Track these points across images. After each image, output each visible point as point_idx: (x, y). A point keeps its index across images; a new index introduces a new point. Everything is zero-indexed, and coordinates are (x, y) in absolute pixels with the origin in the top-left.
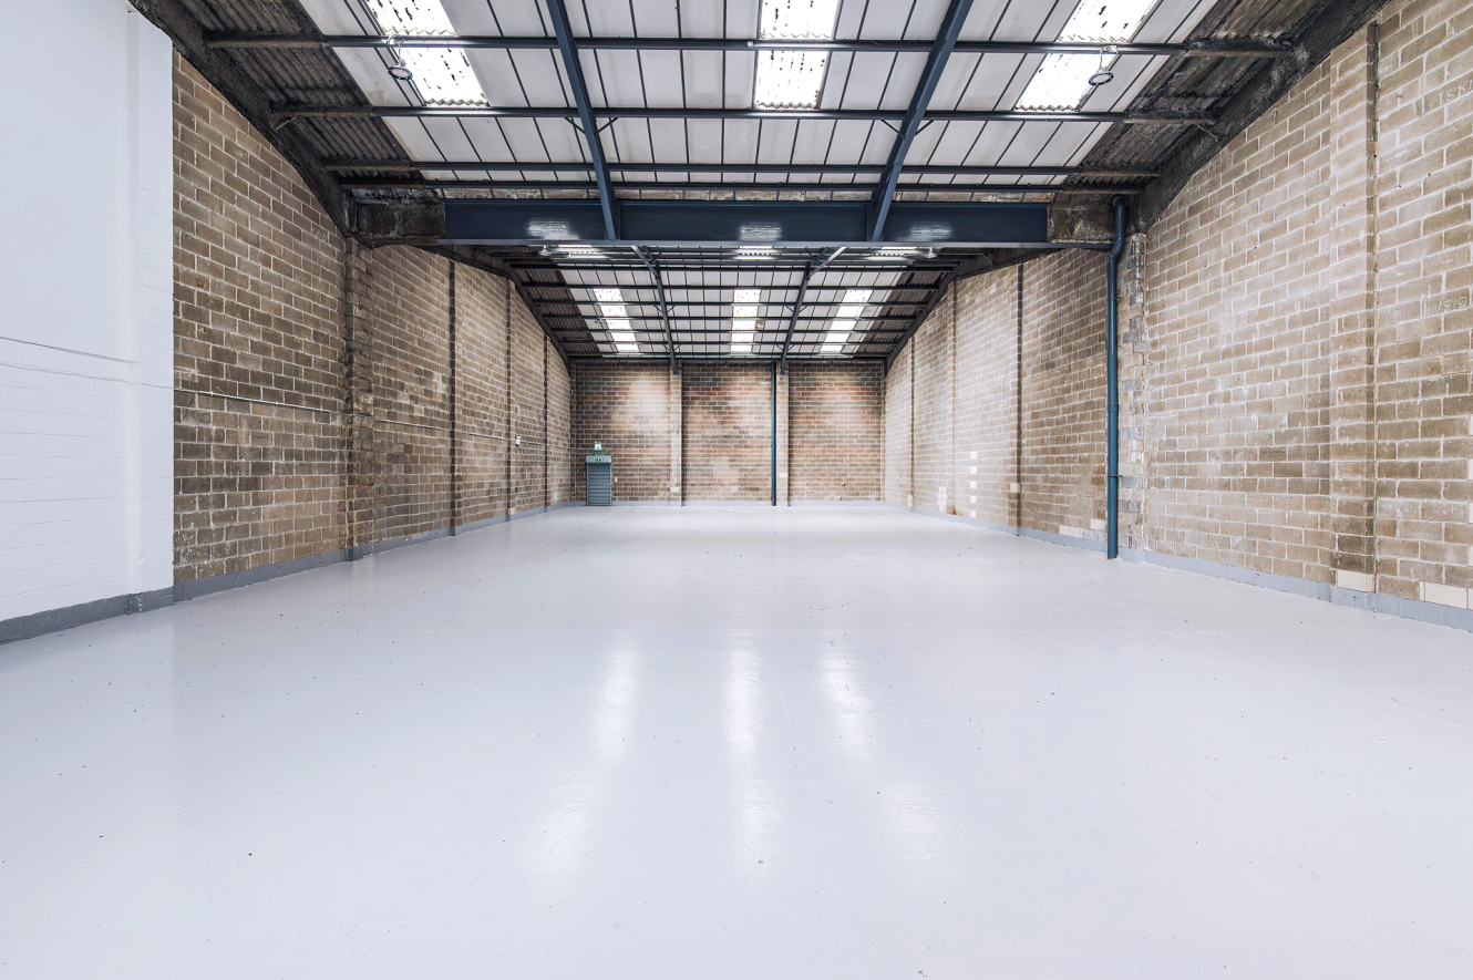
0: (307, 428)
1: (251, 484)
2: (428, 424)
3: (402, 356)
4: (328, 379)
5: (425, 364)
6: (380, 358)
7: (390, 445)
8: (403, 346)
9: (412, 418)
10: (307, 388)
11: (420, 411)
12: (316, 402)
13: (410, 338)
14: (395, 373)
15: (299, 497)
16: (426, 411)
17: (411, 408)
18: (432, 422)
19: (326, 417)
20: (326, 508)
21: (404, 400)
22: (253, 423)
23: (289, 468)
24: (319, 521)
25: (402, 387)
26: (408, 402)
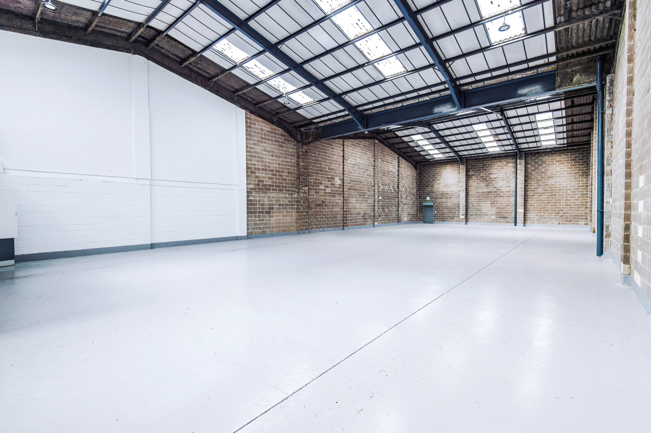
0: (285, 198)
1: (268, 213)
2: (333, 195)
3: (321, 174)
4: (292, 184)
5: (331, 175)
6: (312, 176)
7: (316, 201)
8: (321, 171)
9: (325, 193)
10: (285, 187)
11: (329, 190)
12: (289, 190)
13: (325, 168)
14: (318, 180)
15: (283, 216)
16: (332, 190)
17: (325, 190)
18: (334, 193)
19: (292, 194)
20: (292, 219)
21: (322, 187)
22: (269, 197)
23: (280, 208)
24: (289, 223)
25: (321, 183)
26: (324, 188)
